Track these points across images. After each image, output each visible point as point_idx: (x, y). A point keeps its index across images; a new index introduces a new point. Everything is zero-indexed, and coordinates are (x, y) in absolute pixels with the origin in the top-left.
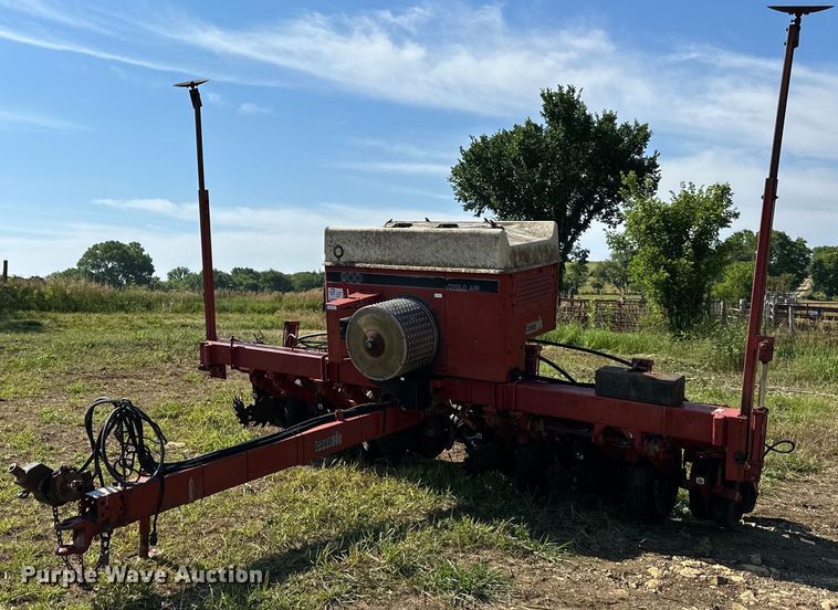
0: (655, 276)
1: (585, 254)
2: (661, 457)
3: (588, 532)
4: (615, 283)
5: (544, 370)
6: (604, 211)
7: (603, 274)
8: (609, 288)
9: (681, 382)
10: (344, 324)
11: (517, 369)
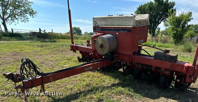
0: (173, 32)
1: (159, 29)
2: (169, 75)
3: (148, 90)
4: (165, 35)
5: (143, 52)
6: (164, 20)
7: (163, 33)
8: (164, 36)
9: (177, 56)
10: (95, 41)
11: (135, 52)
